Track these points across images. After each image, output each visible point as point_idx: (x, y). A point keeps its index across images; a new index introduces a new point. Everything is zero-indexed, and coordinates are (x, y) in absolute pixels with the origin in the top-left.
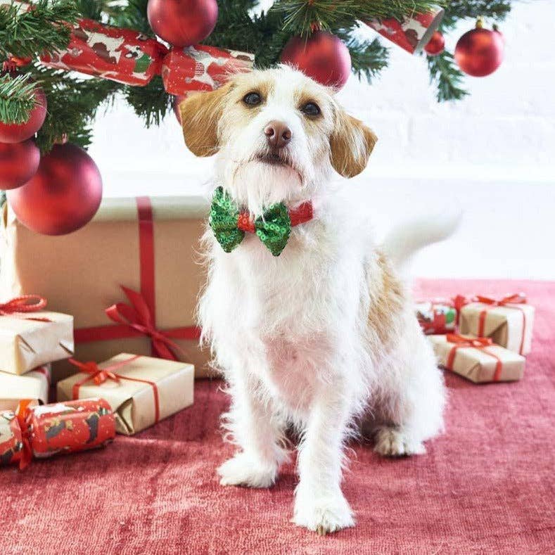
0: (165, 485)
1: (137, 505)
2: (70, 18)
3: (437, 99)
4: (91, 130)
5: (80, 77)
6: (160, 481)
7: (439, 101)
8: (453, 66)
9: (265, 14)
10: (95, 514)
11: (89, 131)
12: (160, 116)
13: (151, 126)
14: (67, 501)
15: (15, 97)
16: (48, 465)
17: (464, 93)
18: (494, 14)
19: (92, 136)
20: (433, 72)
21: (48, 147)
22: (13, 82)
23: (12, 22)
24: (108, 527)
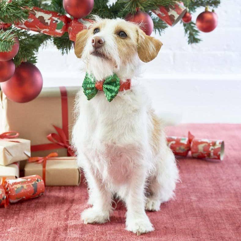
0: (72, 213)
1: (60, 222)
2: (29, 5)
3: (188, 43)
4: (37, 57)
5: (32, 33)
6: (70, 212)
7: (189, 44)
8: (195, 28)
9: (114, 4)
10: (42, 226)
11: (35, 57)
12: (68, 50)
13: (64, 54)
14: (29, 221)
15: (5, 39)
16: (20, 205)
17: (200, 40)
18: (213, 5)
19: (37, 59)
20: (186, 31)
21: (19, 63)
22: (5, 33)
23: (3, 7)
24: (48, 232)
